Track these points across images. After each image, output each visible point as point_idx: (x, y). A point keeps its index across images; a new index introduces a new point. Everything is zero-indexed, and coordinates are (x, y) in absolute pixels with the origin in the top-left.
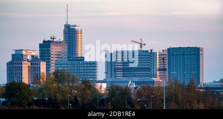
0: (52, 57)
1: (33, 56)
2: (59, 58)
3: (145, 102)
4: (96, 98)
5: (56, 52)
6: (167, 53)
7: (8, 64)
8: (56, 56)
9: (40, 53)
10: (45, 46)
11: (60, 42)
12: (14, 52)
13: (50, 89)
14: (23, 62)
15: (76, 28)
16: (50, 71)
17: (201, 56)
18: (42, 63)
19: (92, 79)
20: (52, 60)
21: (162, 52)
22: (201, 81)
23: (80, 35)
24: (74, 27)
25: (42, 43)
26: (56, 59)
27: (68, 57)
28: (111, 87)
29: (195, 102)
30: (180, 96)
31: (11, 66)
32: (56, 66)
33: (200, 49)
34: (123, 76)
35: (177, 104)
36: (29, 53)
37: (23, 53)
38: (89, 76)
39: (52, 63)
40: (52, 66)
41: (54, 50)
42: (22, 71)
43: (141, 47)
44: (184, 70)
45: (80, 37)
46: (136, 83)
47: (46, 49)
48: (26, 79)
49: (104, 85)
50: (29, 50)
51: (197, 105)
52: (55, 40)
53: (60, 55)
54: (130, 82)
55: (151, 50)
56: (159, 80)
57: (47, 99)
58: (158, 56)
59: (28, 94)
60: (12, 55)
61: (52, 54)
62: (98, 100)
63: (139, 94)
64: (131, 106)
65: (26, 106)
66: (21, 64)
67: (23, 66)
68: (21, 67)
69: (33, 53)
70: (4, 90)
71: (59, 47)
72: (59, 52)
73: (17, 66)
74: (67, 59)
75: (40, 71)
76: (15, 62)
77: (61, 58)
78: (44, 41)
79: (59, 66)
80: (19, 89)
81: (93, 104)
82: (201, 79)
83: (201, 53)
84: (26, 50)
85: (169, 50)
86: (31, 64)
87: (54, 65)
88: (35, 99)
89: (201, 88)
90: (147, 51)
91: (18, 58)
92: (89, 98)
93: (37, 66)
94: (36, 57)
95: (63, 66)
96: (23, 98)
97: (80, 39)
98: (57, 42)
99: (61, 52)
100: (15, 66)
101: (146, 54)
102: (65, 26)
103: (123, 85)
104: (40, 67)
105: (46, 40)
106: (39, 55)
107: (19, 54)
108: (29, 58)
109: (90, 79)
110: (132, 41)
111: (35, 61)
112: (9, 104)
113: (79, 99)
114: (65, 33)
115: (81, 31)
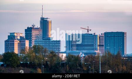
0: (33, 38)
1: (21, 37)
2: (37, 38)
3: (90, 65)
4: (59, 62)
5: (35, 34)
6: (104, 35)
7: (6, 41)
8: (35, 37)
9: (25, 35)
10: (29, 31)
11: (38, 28)
12: (9, 34)
13: (30, 57)
14: (15, 40)
15: (48, 20)
16: (32, 46)
17: (125, 37)
18: (26, 41)
19: (57, 51)
20: (33, 39)
21: (101, 34)
22: (125, 53)
23: (50, 24)
24: (47, 19)
25: (27, 29)
26: (35, 39)
27: (43, 38)
28: (69, 56)
29: (120, 65)
30: (111, 61)
31: (7, 43)
32: (35, 43)
33: (125, 33)
34: (77, 49)
35: (109, 66)
36: (18, 35)
37: (15, 35)
38: (55, 49)
39: (33, 41)
40: (33, 43)
41: (34, 33)
42: (14, 46)
43: (88, 31)
44: (114, 46)
45: (50, 25)
46: (85, 54)
47: (29, 32)
48: (16, 51)
49: (65, 55)
50: (18, 33)
51: (122, 67)
52: (35, 27)
53: (37, 36)
54: (81, 53)
55: (94, 34)
56: (99, 52)
57: (29, 63)
58: (98, 37)
59: (17, 60)
60: (8, 36)
61: (33, 36)
62: (60, 64)
63: (86, 60)
64: (81, 67)
65: (16, 67)
66: (14, 41)
67: (15, 42)
68: (14, 43)
69: (21, 35)
70: (2, 57)
71: (37, 32)
72: (37, 34)
73: (11, 42)
74: (42, 39)
75: (25, 46)
76: (10, 40)
77: (38, 38)
78: (28, 28)
79: (37, 43)
80: (12, 56)
81: (58, 66)
82: (125, 51)
83: (125, 35)
84: (17, 33)
85: (105, 33)
86: (20, 42)
87: (34, 42)
88: (21, 62)
89: (125, 57)
90: (92, 34)
91: (12, 37)
92: (55, 62)
93: (23, 43)
94: (23, 38)
95: (39, 43)
96: (14, 62)
97: (50, 27)
98: (36, 28)
99: (38, 34)
100: (10, 42)
101: (91, 36)
102: (41, 18)
103: (76, 55)
104: (25, 44)
105: (29, 27)
106: (24, 36)
107: (13, 36)
108: (19, 38)
109: (56, 51)
110: (81, 28)
111: (22, 40)
112: (5, 65)
113: (49, 63)
114: (41, 22)
115: (51, 22)
